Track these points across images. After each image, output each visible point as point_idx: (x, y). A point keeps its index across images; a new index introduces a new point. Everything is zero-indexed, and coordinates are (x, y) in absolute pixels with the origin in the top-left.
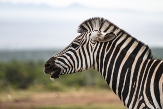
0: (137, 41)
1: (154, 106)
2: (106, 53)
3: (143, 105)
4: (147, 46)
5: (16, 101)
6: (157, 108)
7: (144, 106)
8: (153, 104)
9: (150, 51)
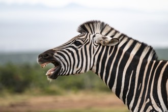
0: (140, 43)
1: (162, 109)
2: (108, 57)
3: (150, 108)
4: (150, 47)
5: (12, 106)
6: (164, 111)
7: (152, 108)
8: (160, 107)
9: (154, 51)
